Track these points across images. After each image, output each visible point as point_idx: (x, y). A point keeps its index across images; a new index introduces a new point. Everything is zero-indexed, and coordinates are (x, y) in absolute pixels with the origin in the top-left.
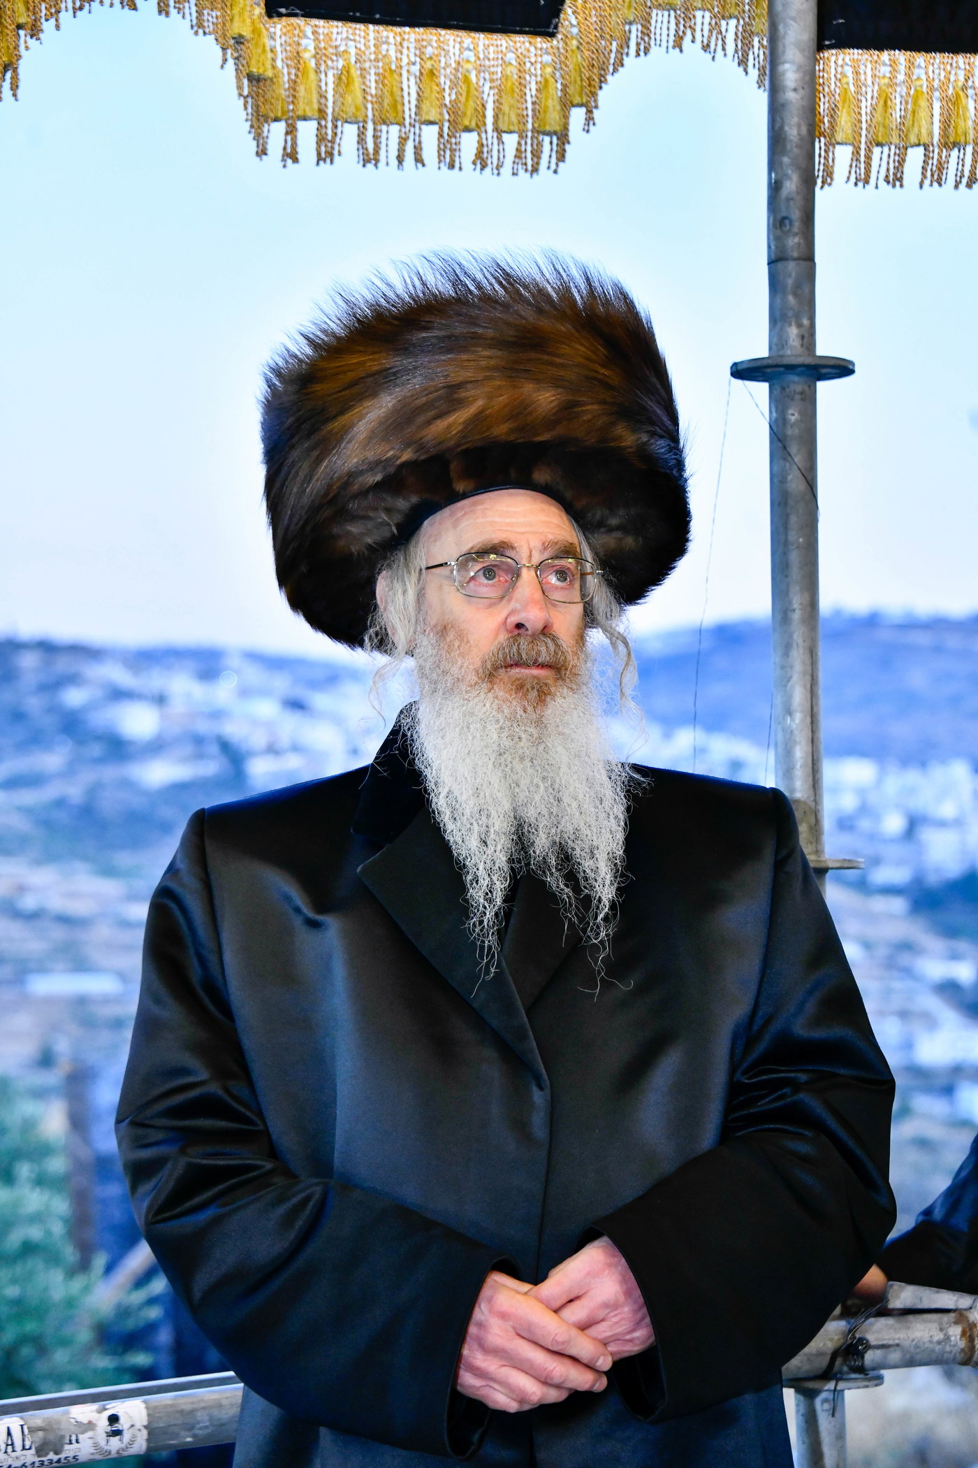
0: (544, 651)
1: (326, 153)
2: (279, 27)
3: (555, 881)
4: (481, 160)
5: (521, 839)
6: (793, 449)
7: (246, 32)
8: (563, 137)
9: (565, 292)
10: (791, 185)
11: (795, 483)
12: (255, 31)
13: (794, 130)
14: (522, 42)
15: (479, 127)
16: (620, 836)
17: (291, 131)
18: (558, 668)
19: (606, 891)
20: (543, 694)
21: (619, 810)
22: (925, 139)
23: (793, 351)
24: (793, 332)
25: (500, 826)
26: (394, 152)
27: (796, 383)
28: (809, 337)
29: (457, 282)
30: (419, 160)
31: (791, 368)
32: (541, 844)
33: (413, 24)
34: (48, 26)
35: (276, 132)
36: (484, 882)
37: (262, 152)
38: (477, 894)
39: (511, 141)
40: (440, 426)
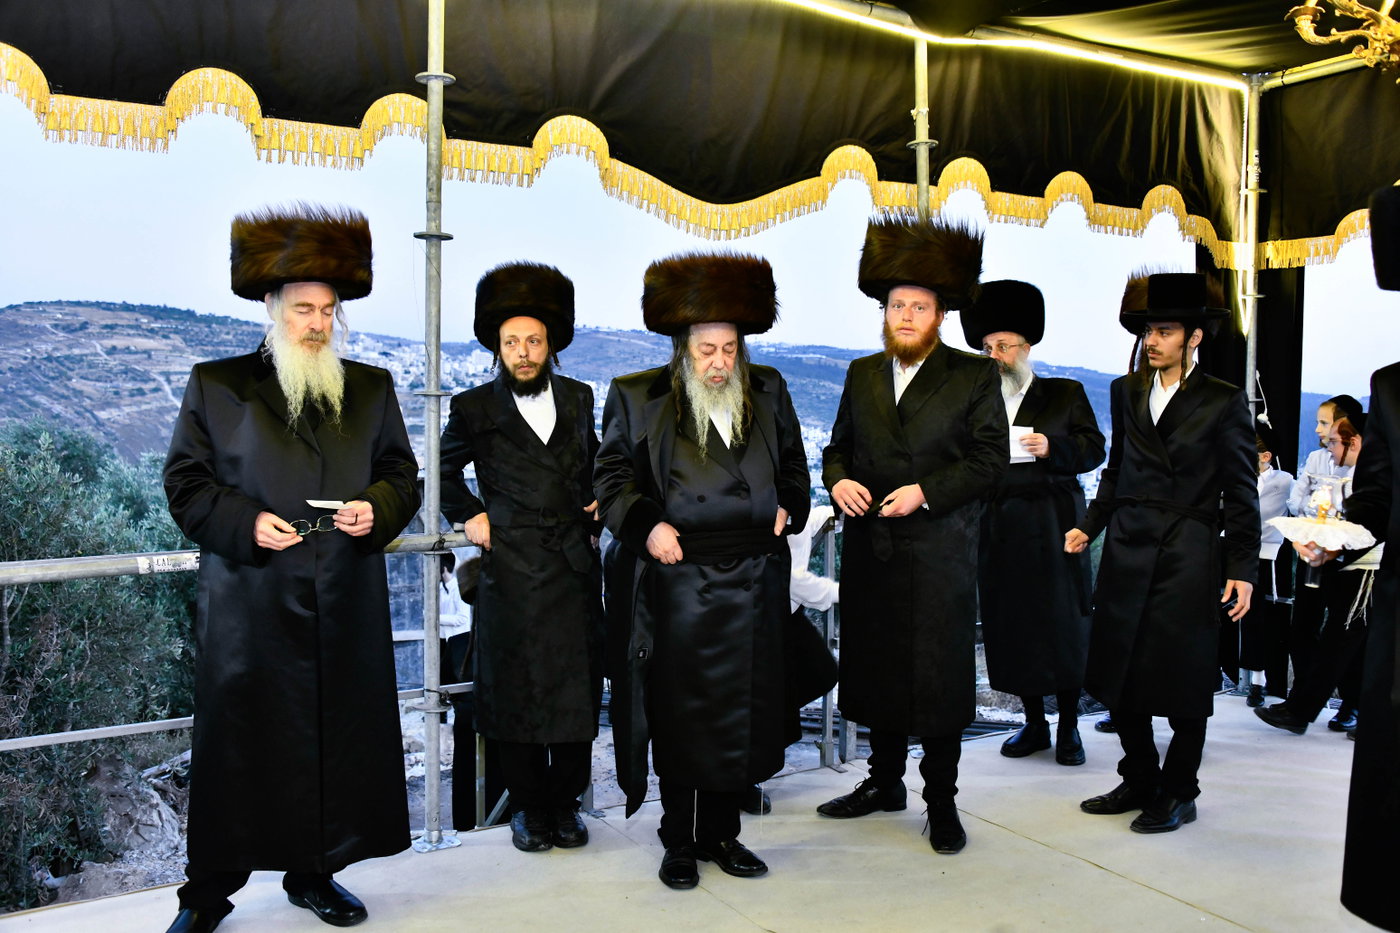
0: (320, 337)
1: (281, 160)
2: (268, 121)
3: (320, 407)
4: (334, 165)
5: (308, 393)
6: (433, 261)
7: (254, 122)
8: (361, 160)
9: (343, 220)
10: (433, 179)
11: (434, 273)
12: (258, 122)
13: (434, 162)
14: (348, 130)
15: (333, 155)
16: (342, 391)
17: (269, 153)
18: (324, 342)
19: (338, 408)
20: (318, 349)
21: (342, 383)
22: (482, 168)
23: (434, 231)
24: (433, 224)
25: (301, 388)
26: (304, 161)
27: (434, 241)
28: (439, 227)
29: (308, 215)
30: (313, 164)
31: (432, 236)
32: (316, 393)
33: (312, 122)
34: (187, 118)
35: (264, 153)
36: (294, 405)
37: (259, 159)
38: (291, 408)
39: (344, 160)
40: (296, 268)
